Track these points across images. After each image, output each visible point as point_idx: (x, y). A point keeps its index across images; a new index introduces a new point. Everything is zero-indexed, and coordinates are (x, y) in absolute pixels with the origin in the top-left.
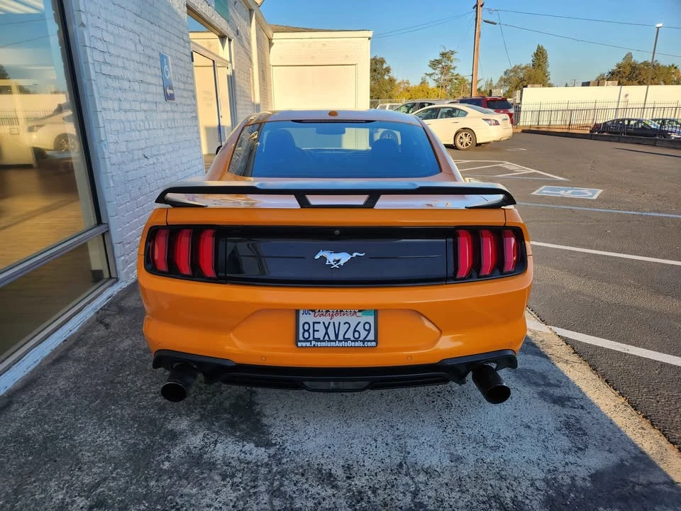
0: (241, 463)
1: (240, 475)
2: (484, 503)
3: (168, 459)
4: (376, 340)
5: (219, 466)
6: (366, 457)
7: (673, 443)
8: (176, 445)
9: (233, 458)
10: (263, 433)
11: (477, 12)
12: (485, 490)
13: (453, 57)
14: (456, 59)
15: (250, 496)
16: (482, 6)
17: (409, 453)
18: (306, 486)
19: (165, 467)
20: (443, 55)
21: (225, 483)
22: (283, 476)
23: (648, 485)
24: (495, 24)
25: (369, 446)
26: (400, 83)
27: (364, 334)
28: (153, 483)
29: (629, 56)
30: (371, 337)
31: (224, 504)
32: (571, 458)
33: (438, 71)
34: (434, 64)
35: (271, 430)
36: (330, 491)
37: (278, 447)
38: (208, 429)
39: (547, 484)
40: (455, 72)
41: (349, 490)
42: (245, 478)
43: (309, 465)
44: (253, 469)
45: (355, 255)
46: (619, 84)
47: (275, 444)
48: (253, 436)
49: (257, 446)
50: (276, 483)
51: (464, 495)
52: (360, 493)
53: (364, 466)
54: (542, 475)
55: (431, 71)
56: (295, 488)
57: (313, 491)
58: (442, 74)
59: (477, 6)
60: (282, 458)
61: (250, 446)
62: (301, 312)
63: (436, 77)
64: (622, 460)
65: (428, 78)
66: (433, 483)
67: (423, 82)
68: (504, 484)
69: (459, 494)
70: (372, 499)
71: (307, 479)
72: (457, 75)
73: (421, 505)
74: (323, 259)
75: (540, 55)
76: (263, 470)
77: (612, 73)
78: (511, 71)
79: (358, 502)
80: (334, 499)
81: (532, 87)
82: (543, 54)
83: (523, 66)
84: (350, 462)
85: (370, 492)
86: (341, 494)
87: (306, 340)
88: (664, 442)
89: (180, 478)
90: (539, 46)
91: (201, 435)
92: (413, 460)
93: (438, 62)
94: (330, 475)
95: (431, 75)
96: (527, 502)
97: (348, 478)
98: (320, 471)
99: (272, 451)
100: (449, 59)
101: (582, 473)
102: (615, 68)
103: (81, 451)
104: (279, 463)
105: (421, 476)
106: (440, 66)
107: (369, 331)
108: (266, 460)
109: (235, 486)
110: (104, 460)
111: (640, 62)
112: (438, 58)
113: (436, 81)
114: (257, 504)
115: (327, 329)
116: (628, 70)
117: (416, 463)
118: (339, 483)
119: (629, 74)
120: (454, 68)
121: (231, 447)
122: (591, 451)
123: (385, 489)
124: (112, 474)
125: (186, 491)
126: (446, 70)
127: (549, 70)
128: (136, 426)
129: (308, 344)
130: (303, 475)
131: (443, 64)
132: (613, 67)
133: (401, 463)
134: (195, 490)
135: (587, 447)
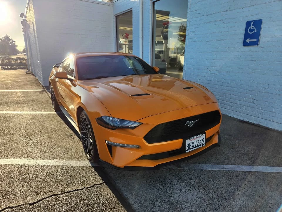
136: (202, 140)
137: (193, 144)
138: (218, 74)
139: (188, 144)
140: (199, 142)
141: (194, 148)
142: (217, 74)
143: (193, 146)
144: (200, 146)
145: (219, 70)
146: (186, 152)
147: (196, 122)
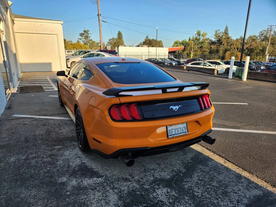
0: (96, 184)
1: (98, 187)
2: (171, 172)
3: (67, 191)
4: (188, 131)
5: (89, 187)
6: (134, 171)
7: (204, 147)
8: (67, 186)
9: (92, 184)
10: (97, 174)
11: (99, 17)
12: (170, 169)
13: (89, 32)
14: (90, 33)
15: (106, 192)
16: (100, 15)
17: (145, 166)
18: (121, 184)
19: (68, 194)
20: (85, 31)
21: (94, 191)
22: (112, 184)
23: (204, 158)
24: (106, 22)
25: (133, 168)
26: (68, 42)
27: (184, 130)
28: (68, 200)
29: (147, 37)
30: (186, 131)
31: (99, 197)
32: (185, 156)
33: (83, 38)
34: (81, 35)
35: (99, 172)
36: (130, 183)
37: (105, 176)
38: (76, 178)
39: (182, 164)
40: (90, 39)
41: (135, 181)
42: (100, 188)
43: (119, 178)
44: (101, 184)
45: (179, 106)
46: (148, 47)
47: (103, 176)
48: (94, 175)
49: (97, 178)
50: (112, 186)
51: (166, 172)
52: (138, 180)
53: (135, 173)
54: (181, 162)
55: (80, 37)
56: (119, 185)
57: (125, 184)
58: (85, 39)
59: (98, 15)
60: (109, 179)
61: (95, 179)
62: (168, 126)
63: (83, 40)
64: (195, 154)
65: (80, 40)
66: (156, 172)
67: (78, 42)
68: (173, 167)
69: (164, 172)
70: (143, 181)
71: (121, 182)
72: (91, 40)
73: (156, 178)
74: (172, 109)
75: (120, 34)
76: (105, 184)
77: (144, 43)
78: (111, 40)
79: (139, 183)
80: (132, 184)
81: (121, 46)
82: (121, 34)
83: (115, 38)
84: (130, 174)
85: (141, 179)
86: (133, 182)
87: (170, 135)
88: (202, 147)
89: (77, 195)
90: (119, 31)
91: (74, 181)
92: (148, 168)
93: (83, 34)
94: (127, 179)
95: (81, 39)
96: (181, 169)
97: (133, 178)
98: (123, 178)
99: (104, 178)
100: (87, 33)
101: (189, 159)
102: (144, 41)
103: (27, 200)
104: (109, 180)
105: (152, 171)
106: (84, 36)
107: (186, 129)
108: (104, 181)
109: (99, 191)
110: (40, 199)
111: (151, 39)
112: (83, 32)
113: (83, 41)
114: (110, 193)
115: (175, 131)
116: (148, 42)
117: (149, 168)
118: (131, 180)
119: (149, 43)
120: (90, 37)
121: (89, 181)
122: (188, 154)
123: (145, 177)
124: (48, 202)
125: (82, 198)
126: (87, 37)
127: (123, 40)
128: (45, 185)
129: (171, 137)
130: (119, 181)
131: (85, 35)
132: (144, 40)
133: (145, 169)
134: (85, 197)
135: (187, 153)
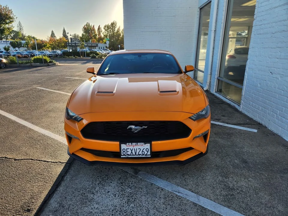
136: (145, 149)
137: (132, 151)
138: (280, 78)
139: (125, 149)
140: (141, 151)
141: (133, 155)
142: (278, 79)
143: (132, 152)
144: (142, 155)
145: (281, 73)
146: (122, 157)
147: (142, 129)
